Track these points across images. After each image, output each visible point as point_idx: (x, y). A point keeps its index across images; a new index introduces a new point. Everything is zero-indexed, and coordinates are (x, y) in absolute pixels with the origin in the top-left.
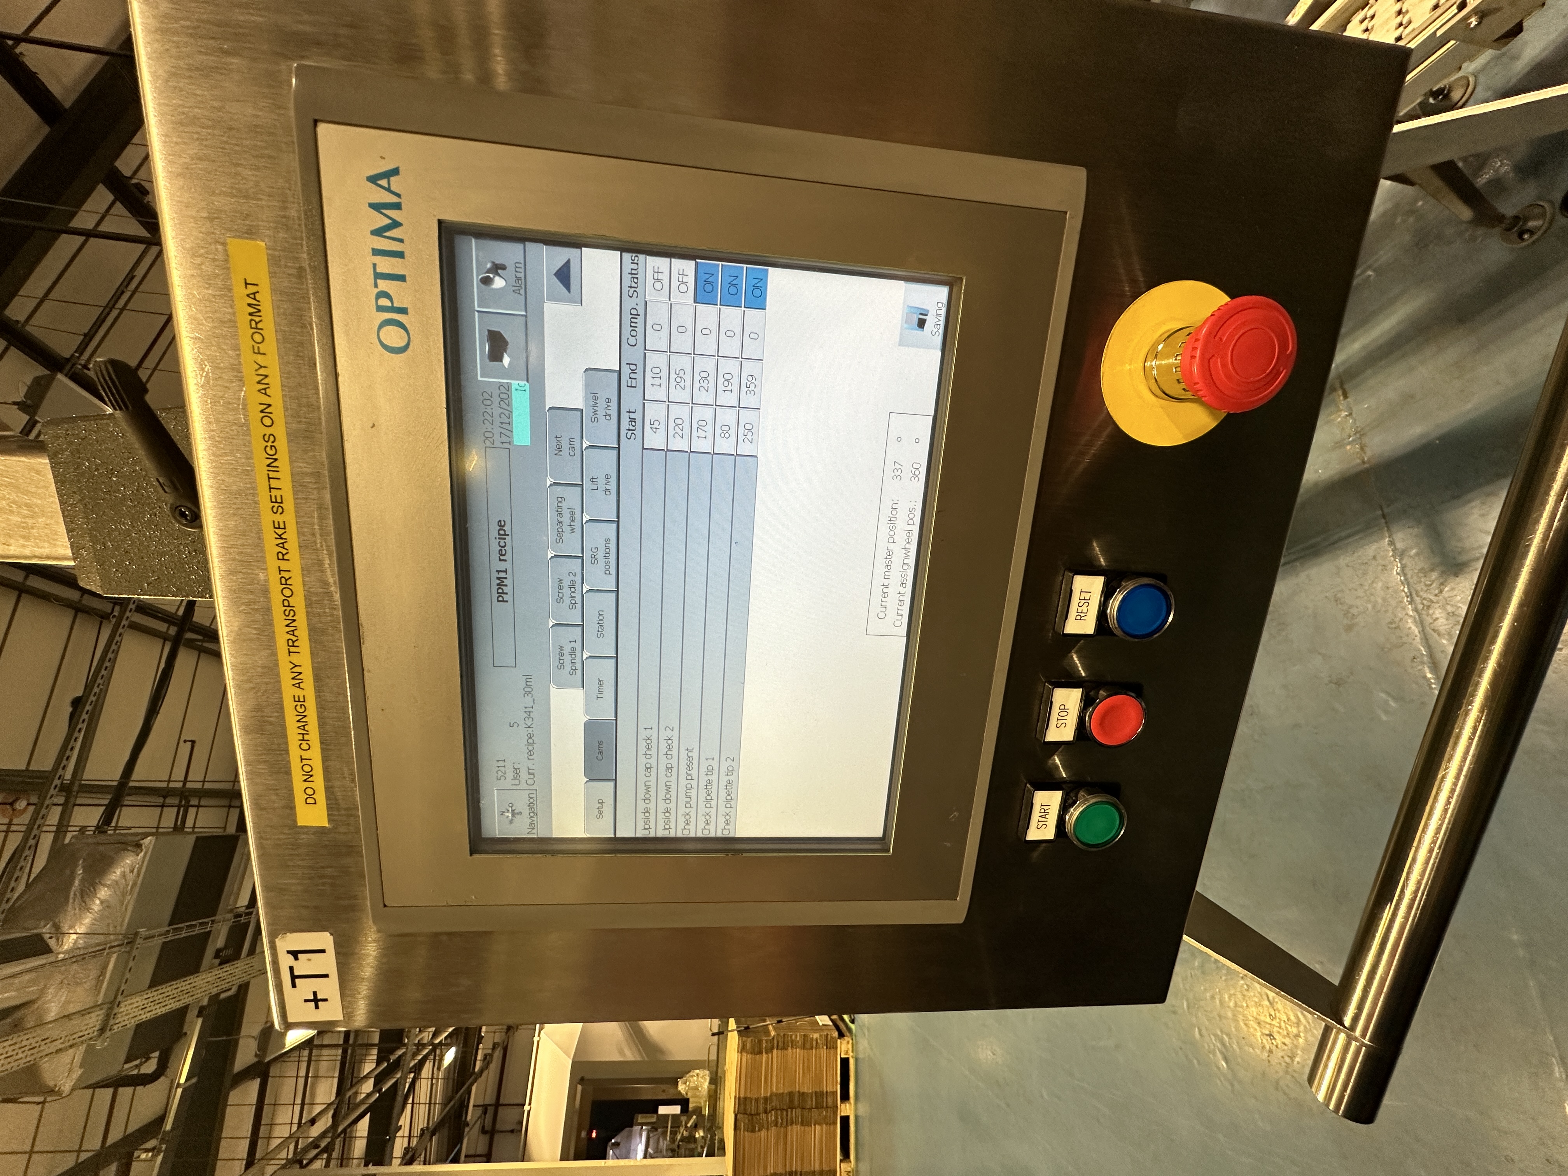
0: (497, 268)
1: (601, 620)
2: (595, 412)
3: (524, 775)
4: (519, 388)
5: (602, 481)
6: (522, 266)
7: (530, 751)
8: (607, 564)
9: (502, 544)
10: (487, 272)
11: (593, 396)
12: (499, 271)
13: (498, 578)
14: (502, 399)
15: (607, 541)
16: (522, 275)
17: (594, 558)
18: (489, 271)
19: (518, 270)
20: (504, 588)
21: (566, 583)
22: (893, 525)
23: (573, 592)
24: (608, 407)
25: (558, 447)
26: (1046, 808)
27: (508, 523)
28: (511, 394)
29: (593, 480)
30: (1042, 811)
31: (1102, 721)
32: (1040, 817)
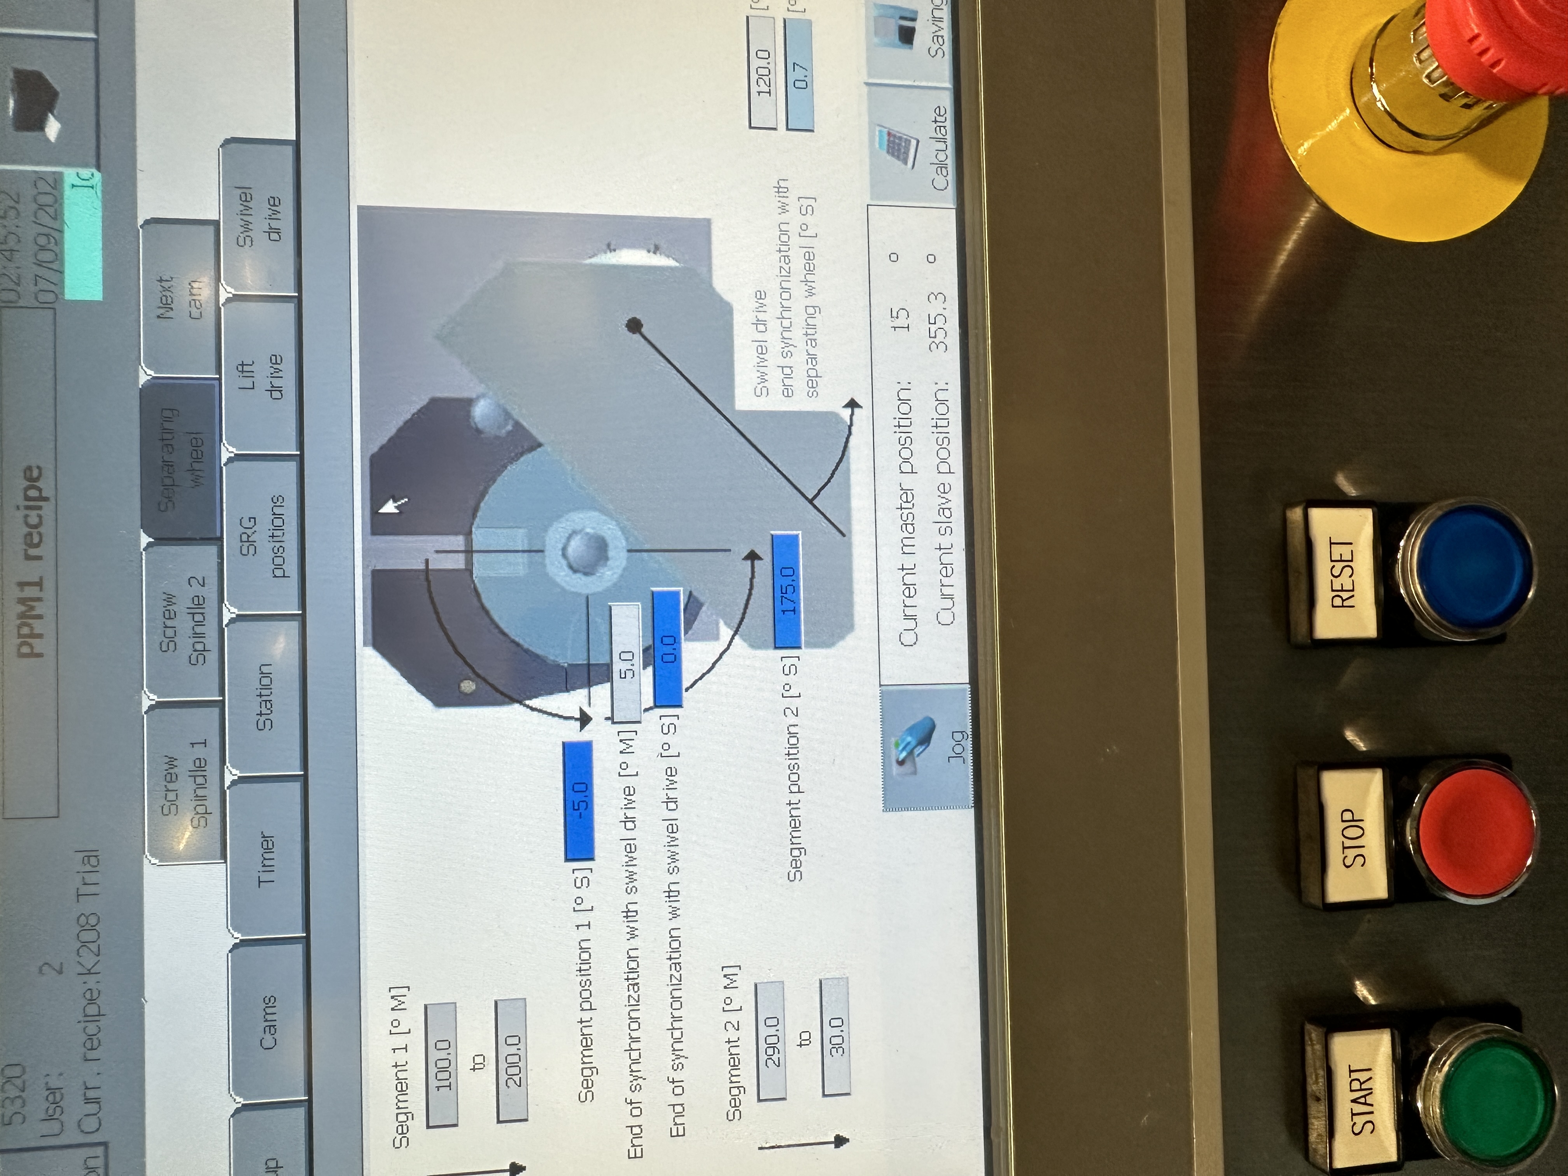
1: (267, 687)
2: (246, 225)
3: (74, 1108)
4: (79, 183)
5: (262, 372)
8: (278, 552)
9: (34, 520)
11: (239, 195)
13: (22, 601)
14: (41, 207)
15: (277, 501)
17: (247, 542)
20: (35, 623)
21: (182, 606)
22: (904, 436)
23: (200, 624)
24: (274, 215)
25: (164, 302)
26: (1363, 1076)
27: (49, 474)
28: (62, 195)
29: (243, 369)
30: (1356, 1085)
31: (1445, 839)
32: (1354, 1101)
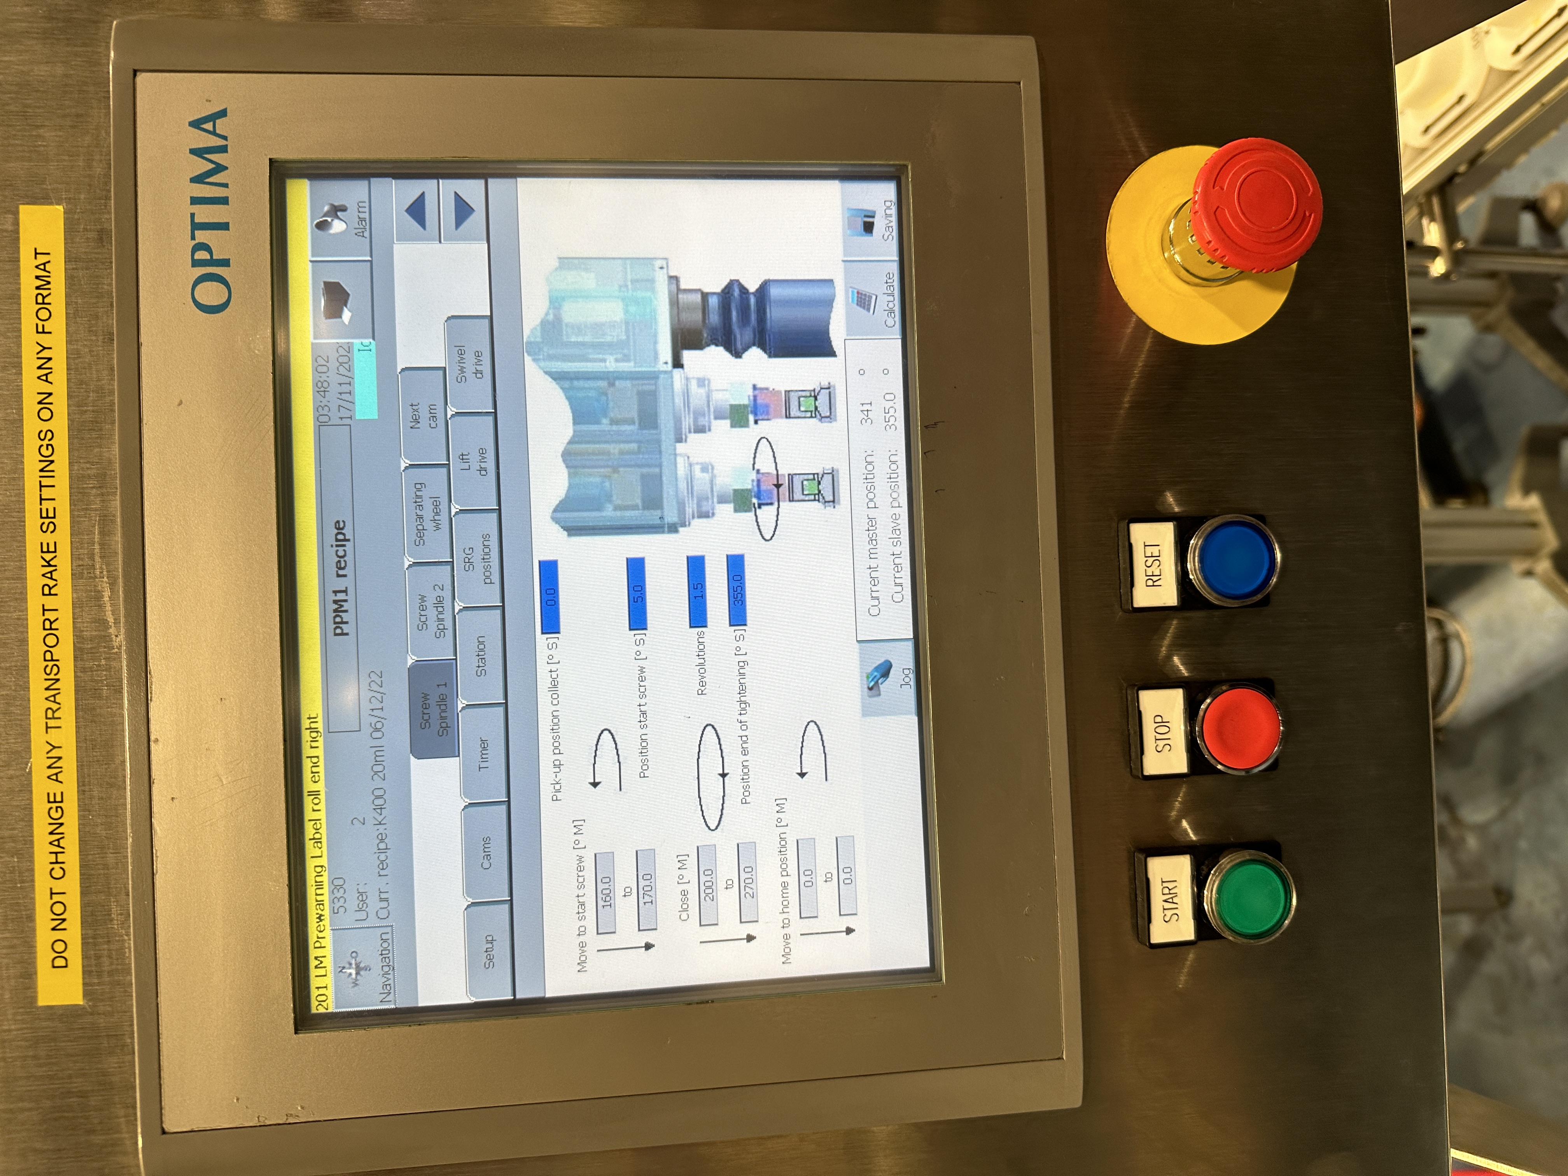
0: (336, 210)
1: (482, 650)
2: (462, 370)
3: (374, 904)
4: (362, 348)
5: (474, 458)
6: (367, 205)
7: (382, 862)
8: (487, 569)
9: (341, 553)
10: (324, 216)
11: (457, 351)
12: (339, 214)
13: (335, 602)
14: (341, 364)
15: (486, 538)
16: (367, 216)
17: (469, 562)
18: (325, 215)
19: (361, 209)
20: (343, 615)
21: (430, 601)
22: (870, 484)
23: (441, 613)
24: (478, 362)
25: (414, 418)
26: (1171, 885)
27: (349, 526)
28: (353, 356)
29: (462, 457)
30: (1166, 891)
31: (1220, 733)
32: (1165, 901)
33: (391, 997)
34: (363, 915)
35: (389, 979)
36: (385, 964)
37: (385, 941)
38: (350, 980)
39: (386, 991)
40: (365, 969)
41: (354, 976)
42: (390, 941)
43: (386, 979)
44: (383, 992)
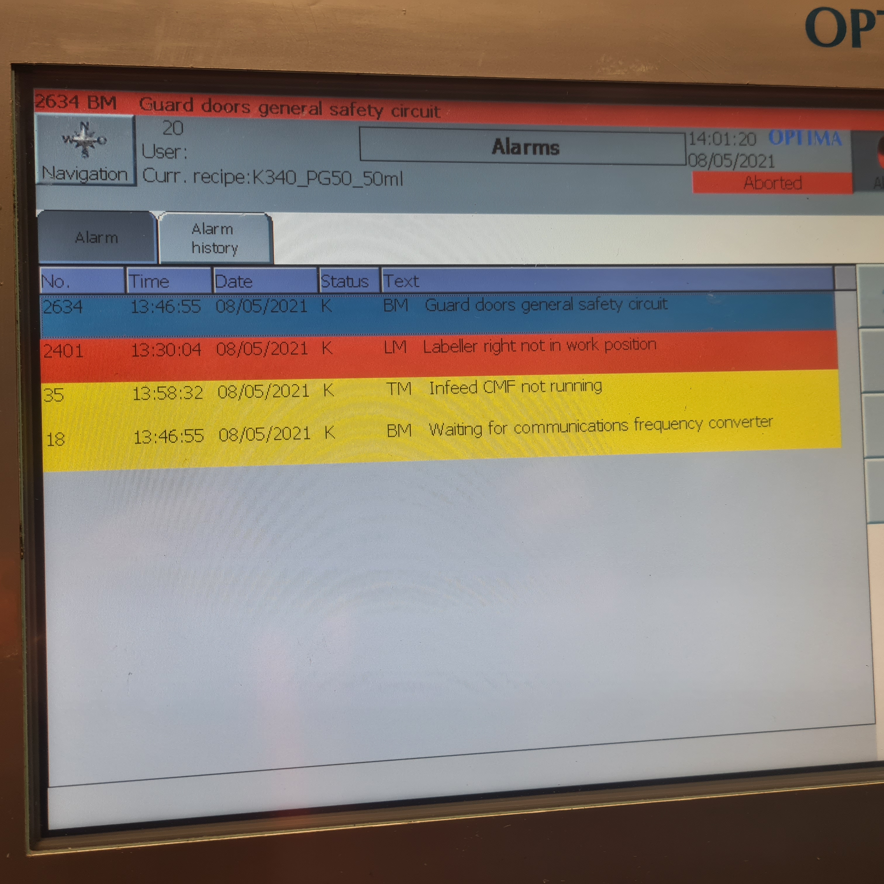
33: (48, 178)
34: (149, 152)
35: (71, 177)
36: (89, 175)
37: (118, 175)
38: (71, 134)
39: (56, 174)
40: (85, 152)
41: (76, 138)
42: (116, 181)
43: (71, 174)
44: (56, 170)
